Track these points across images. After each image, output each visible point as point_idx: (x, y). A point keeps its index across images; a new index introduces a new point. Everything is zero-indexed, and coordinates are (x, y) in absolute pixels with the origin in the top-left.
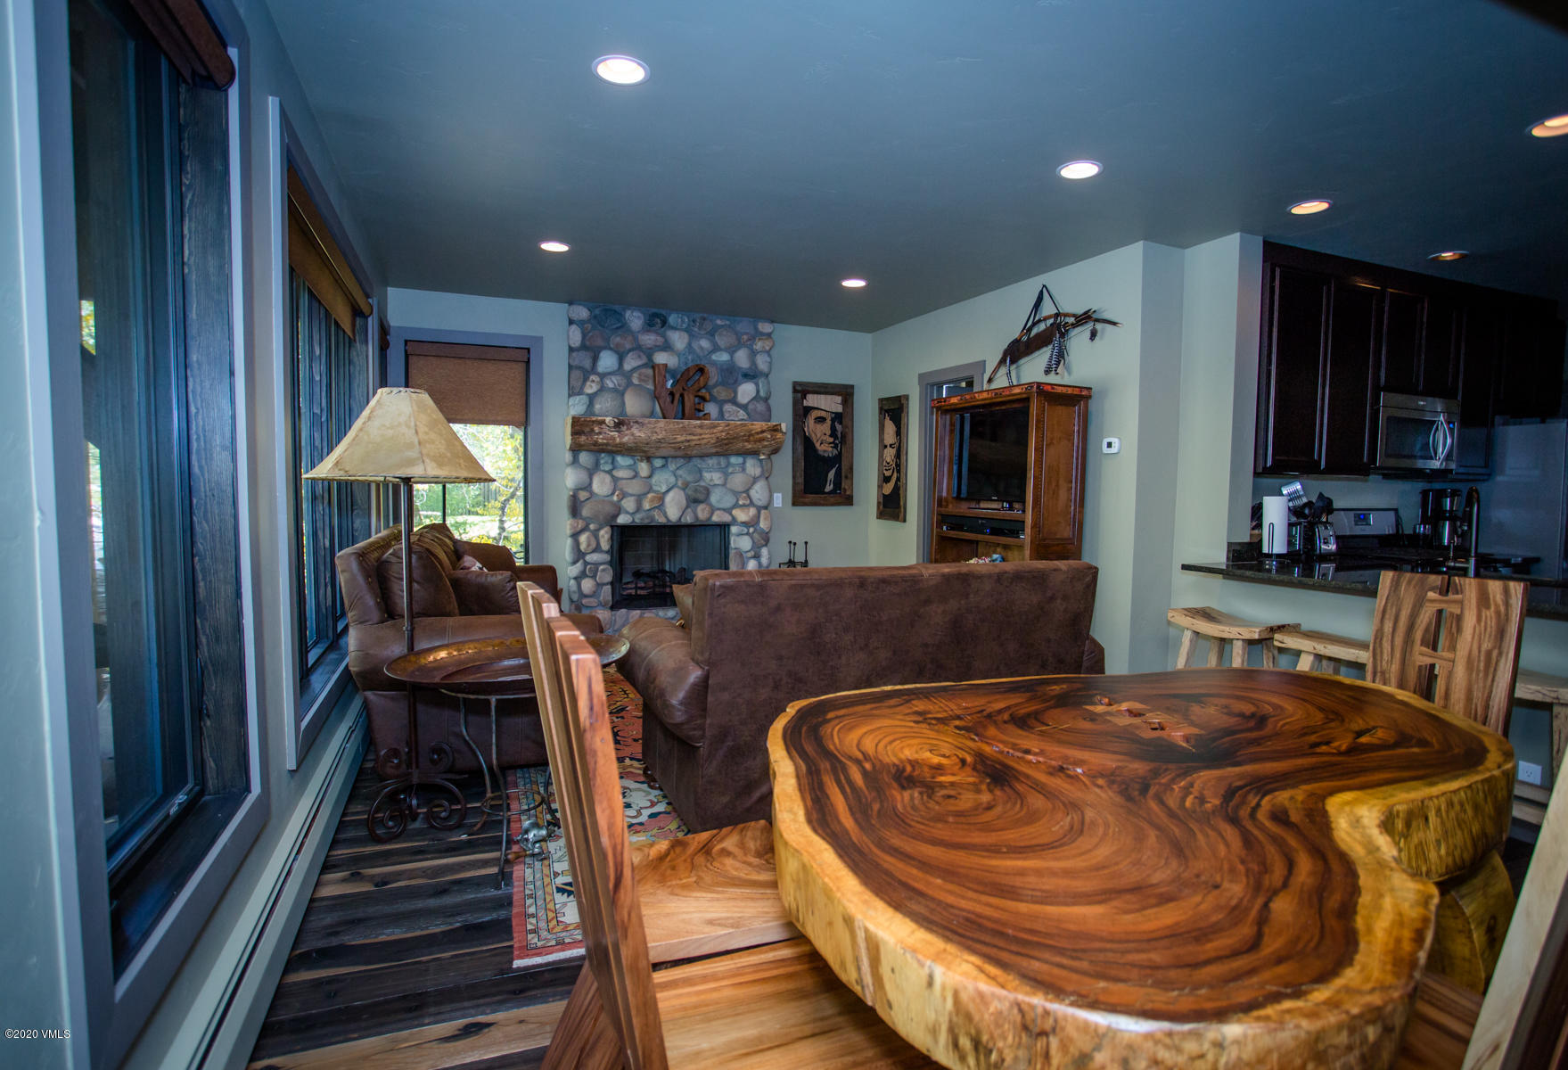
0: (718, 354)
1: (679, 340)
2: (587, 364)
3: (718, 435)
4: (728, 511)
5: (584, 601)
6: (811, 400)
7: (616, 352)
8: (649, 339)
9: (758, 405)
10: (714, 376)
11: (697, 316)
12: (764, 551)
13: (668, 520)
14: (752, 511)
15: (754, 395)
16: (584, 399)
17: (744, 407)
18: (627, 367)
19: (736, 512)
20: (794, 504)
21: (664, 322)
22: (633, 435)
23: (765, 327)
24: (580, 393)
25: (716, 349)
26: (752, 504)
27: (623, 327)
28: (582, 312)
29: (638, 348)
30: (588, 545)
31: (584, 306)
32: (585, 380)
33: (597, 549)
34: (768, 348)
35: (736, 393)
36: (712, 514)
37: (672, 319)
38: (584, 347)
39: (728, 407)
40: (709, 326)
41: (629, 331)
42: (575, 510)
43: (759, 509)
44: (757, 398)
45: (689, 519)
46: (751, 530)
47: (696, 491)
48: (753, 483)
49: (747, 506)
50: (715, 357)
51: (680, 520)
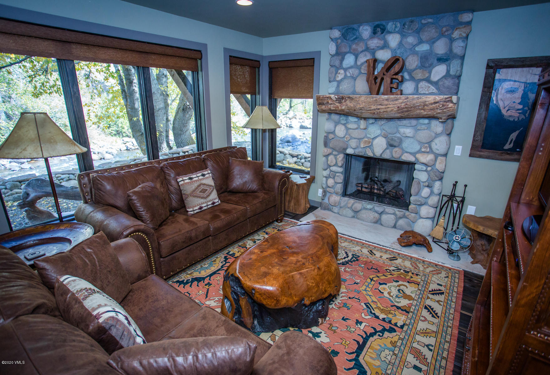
0: (420, 46)
2: (337, 63)
3: (399, 105)
4: (414, 154)
5: (328, 189)
6: (501, 75)
7: (354, 54)
8: (374, 43)
9: (446, 81)
10: (412, 62)
11: (408, 20)
12: (437, 184)
13: (374, 154)
14: (430, 157)
15: (444, 74)
16: (335, 84)
17: (435, 84)
18: (359, 63)
19: (418, 156)
20: (470, 156)
21: (383, 30)
22: (347, 105)
23: (466, 17)
24: (335, 80)
25: (421, 42)
26: (431, 151)
27: (358, 38)
28: (336, 33)
29: (367, 49)
30: (331, 162)
31: (337, 29)
32: (336, 73)
33: (336, 165)
34: (464, 35)
35: (430, 73)
36: (402, 155)
37: (390, 26)
38: (338, 53)
39: (423, 84)
40: (415, 26)
41: (362, 39)
42: (326, 145)
43: (437, 156)
44: (448, 75)
45: (387, 156)
46: (429, 169)
47: (392, 139)
48: (435, 138)
49: (428, 152)
50: (417, 49)
51: (381, 155)
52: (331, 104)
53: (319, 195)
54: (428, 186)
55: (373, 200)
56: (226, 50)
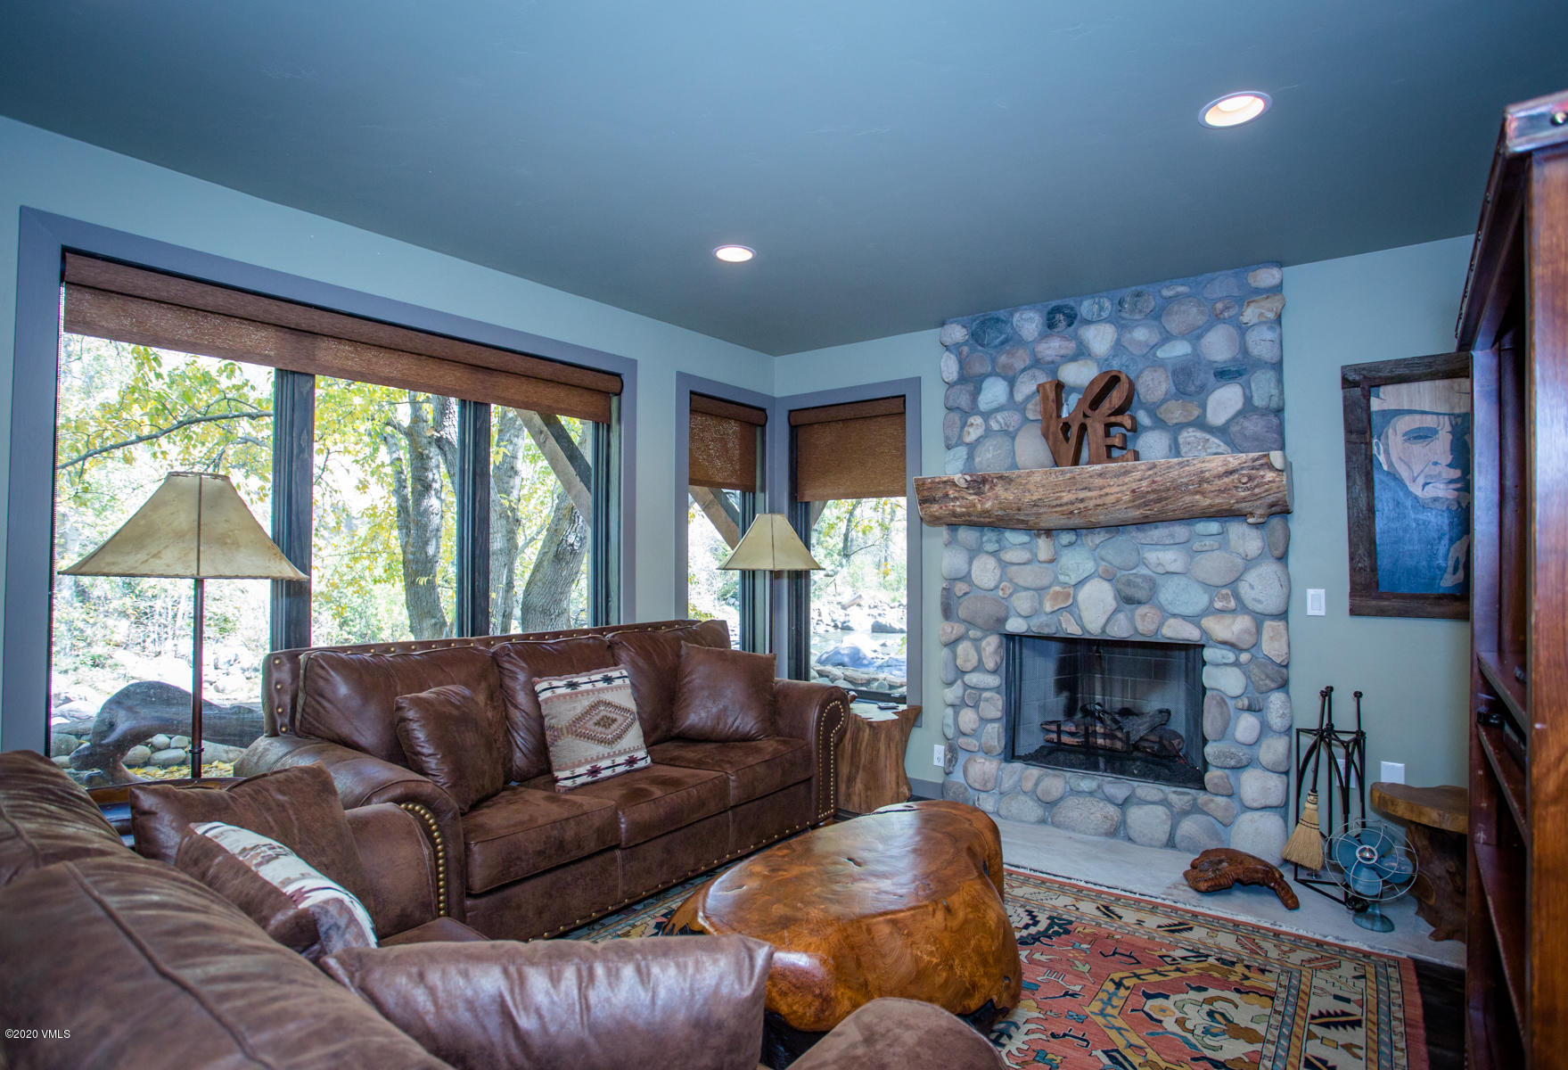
0: (1167, 347)
1: (1100, 338)
2: (964, 401)
3: (1134, 486)
4: (1194, 620)
5: (962, 741)
6: (1384, 400)
7: (1004, 378)
8: (1053, 347)
9: (1246, 424)
10: (1153, 386)
11: (1127, 293)
12: (1276, 700)
13: (1083, 628)
14: (1242, 623)
15: (1238, 406)
16: (962, 452)
17: (1221, 431)
18: (1019, 397)
19: (1210, 623)
20: (1354, 612)
21: (1071, 318)
22: (997, 497)
23: (1267, 277)
24: (960, 442)
25: (1167, 338)
26: (1241, 608)
27: (1012, 341)
28: (957, 333)
29: (1037, 363)
30: (966, 660)
31: (957, 322)
32: (964, 425)
33: (979, 667)
34: (1271, 315)
35: (1203, 407)
36: (1161, 625)
37: (1086, 308)
38: (963, 378)
39: (1189, 435)
40: (1151, 303)
41: (1021, 342)
42: (947, 612)
43: (1259, 619)
44: (1248, 408)
45: (1120, 630)
46: (1244, 657)
47: (1129, 583)
48: (1246, 569)
49: (1233, 611)
50: (1160, 354)
51: (1103, 631)
52: (956, 499)
53: (936, 763)
54: (1250, 709)
55: (1095, 767)
56: (682, 377)
